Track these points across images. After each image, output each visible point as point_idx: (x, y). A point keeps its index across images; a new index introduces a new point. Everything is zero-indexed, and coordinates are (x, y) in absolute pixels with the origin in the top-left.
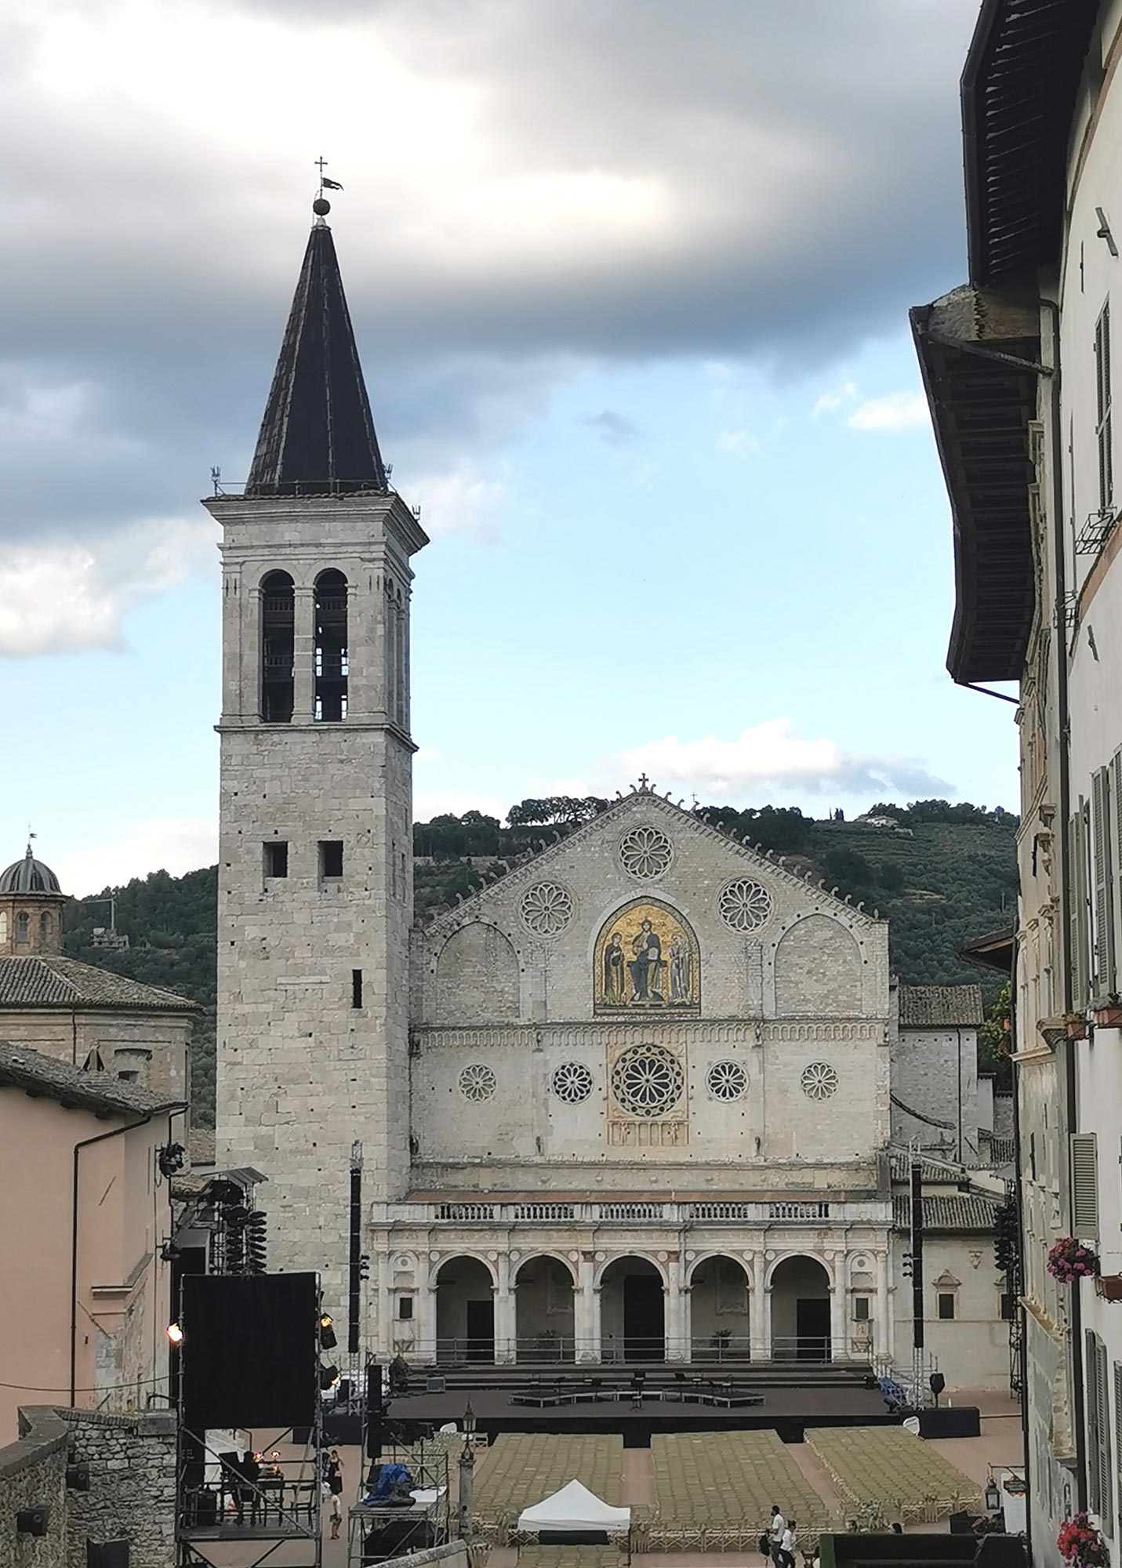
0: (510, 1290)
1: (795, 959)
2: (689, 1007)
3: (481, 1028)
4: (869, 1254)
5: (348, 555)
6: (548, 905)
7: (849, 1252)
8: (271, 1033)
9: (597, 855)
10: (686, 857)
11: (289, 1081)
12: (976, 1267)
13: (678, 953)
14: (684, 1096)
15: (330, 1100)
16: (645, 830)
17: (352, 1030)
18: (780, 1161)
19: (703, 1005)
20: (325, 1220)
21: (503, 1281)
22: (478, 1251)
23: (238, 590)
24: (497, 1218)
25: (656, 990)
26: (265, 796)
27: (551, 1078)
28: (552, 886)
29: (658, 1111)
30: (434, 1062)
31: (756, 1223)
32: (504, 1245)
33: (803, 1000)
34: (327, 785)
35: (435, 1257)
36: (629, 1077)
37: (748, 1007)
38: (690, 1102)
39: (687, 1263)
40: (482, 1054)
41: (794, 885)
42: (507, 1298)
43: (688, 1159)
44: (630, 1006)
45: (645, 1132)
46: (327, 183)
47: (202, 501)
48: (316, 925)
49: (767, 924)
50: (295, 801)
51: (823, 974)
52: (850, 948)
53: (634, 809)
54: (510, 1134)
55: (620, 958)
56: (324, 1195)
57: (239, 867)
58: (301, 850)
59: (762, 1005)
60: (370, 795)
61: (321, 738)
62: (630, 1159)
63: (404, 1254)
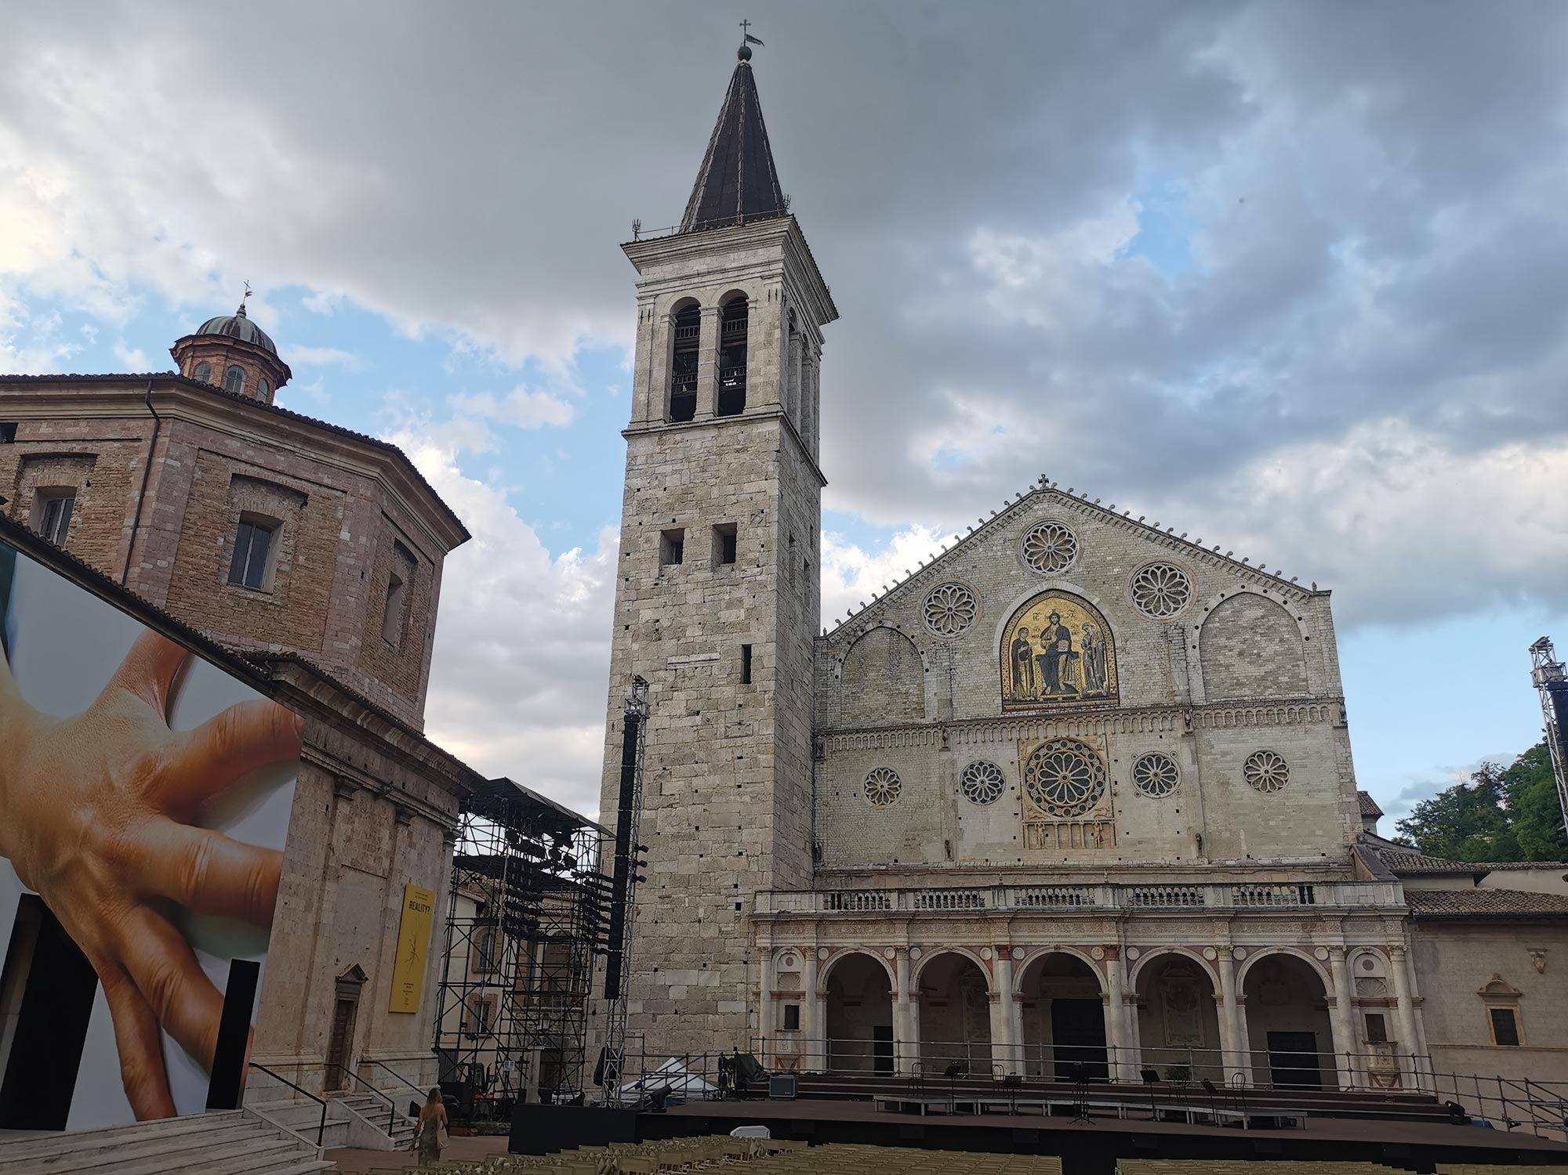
0: (911, 995)
1: (1223, 641)
2: (1107, 697)
3: (885, 730)
4: (1378, 952)
5: (750, 276)
6: (952, 606)
7: (1350, 949)
8: (660, 713)
9: (999, 554)
10: (1093, 547)
11: (674, 762)
12: (1541, 971)
13: (1090, 643)
14: (1107, 792)
15: (715, 779)
16: (1048, 527)
17: (740, 706)
18: (1228, 863)
19: (1122, 693)
20: (705, 912)
21: (902, 983)
22: (874, 948)
23: (651, 318)
24: (894, 908)
25: (1068, 682)
26: (665, 489)
27: (959, 778)
28: (954, 587)
29: (1078, 810)
30: (839, 767)
31: (1215, 910)
32: (903, 940)
33: (1237, 684)
34: (724, 474)
35: (824, 955)
36: (1043, 774)
37: (1173, 694)
38: (1115, 799)
39: (1130, 964)
40: (887, 755)
41: (1214, 565)
42: (907, 1005)
43: (1116, 862)
44: (1041, 700)
45: (1065, 835)
46: (750, 38)
47: (622, 245)
48: (707, 604)
49: (1187, 607)
50: (693, 490)
51: (1259, 655)
52: (1287, 626)
53: (1036, 507)
54: (918, 839)
55: (1029, 652)
56: (705, 883)
57: (638, 555)
58: (697, 535)
59: (1189, 691)
60: (764, 478)
61: (720, 432)
62: (1049, 863)
63: (789, 952)
